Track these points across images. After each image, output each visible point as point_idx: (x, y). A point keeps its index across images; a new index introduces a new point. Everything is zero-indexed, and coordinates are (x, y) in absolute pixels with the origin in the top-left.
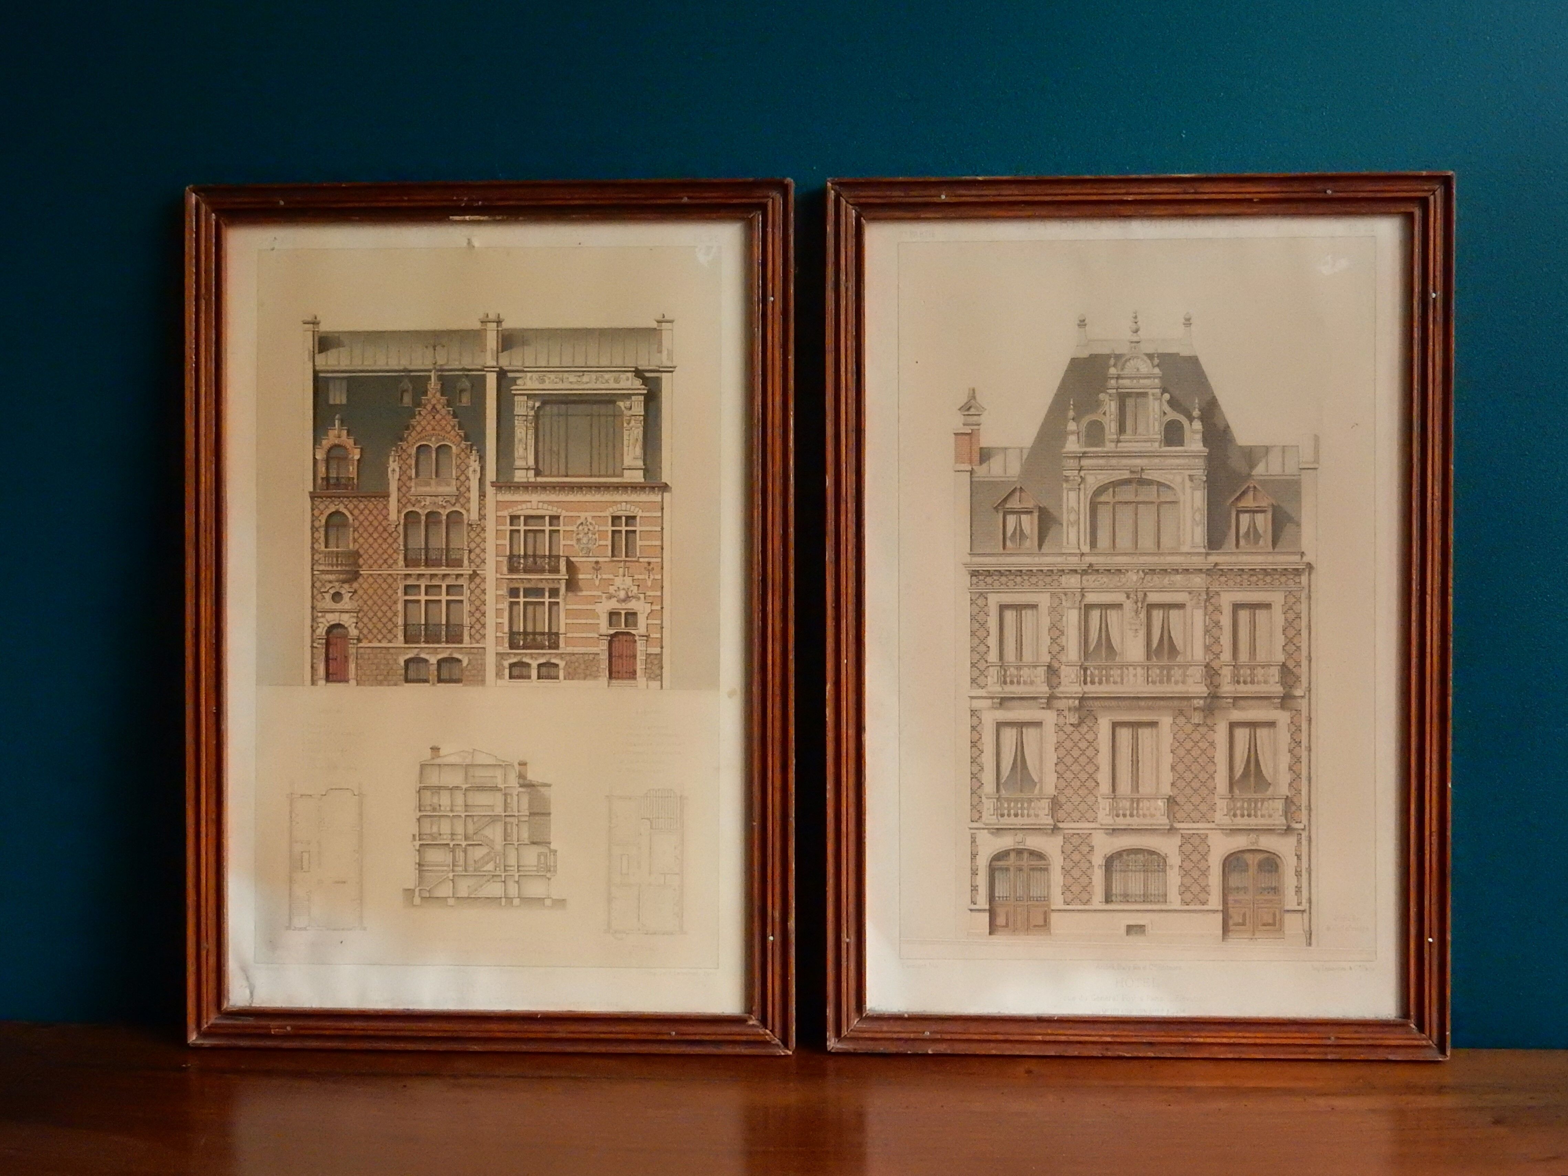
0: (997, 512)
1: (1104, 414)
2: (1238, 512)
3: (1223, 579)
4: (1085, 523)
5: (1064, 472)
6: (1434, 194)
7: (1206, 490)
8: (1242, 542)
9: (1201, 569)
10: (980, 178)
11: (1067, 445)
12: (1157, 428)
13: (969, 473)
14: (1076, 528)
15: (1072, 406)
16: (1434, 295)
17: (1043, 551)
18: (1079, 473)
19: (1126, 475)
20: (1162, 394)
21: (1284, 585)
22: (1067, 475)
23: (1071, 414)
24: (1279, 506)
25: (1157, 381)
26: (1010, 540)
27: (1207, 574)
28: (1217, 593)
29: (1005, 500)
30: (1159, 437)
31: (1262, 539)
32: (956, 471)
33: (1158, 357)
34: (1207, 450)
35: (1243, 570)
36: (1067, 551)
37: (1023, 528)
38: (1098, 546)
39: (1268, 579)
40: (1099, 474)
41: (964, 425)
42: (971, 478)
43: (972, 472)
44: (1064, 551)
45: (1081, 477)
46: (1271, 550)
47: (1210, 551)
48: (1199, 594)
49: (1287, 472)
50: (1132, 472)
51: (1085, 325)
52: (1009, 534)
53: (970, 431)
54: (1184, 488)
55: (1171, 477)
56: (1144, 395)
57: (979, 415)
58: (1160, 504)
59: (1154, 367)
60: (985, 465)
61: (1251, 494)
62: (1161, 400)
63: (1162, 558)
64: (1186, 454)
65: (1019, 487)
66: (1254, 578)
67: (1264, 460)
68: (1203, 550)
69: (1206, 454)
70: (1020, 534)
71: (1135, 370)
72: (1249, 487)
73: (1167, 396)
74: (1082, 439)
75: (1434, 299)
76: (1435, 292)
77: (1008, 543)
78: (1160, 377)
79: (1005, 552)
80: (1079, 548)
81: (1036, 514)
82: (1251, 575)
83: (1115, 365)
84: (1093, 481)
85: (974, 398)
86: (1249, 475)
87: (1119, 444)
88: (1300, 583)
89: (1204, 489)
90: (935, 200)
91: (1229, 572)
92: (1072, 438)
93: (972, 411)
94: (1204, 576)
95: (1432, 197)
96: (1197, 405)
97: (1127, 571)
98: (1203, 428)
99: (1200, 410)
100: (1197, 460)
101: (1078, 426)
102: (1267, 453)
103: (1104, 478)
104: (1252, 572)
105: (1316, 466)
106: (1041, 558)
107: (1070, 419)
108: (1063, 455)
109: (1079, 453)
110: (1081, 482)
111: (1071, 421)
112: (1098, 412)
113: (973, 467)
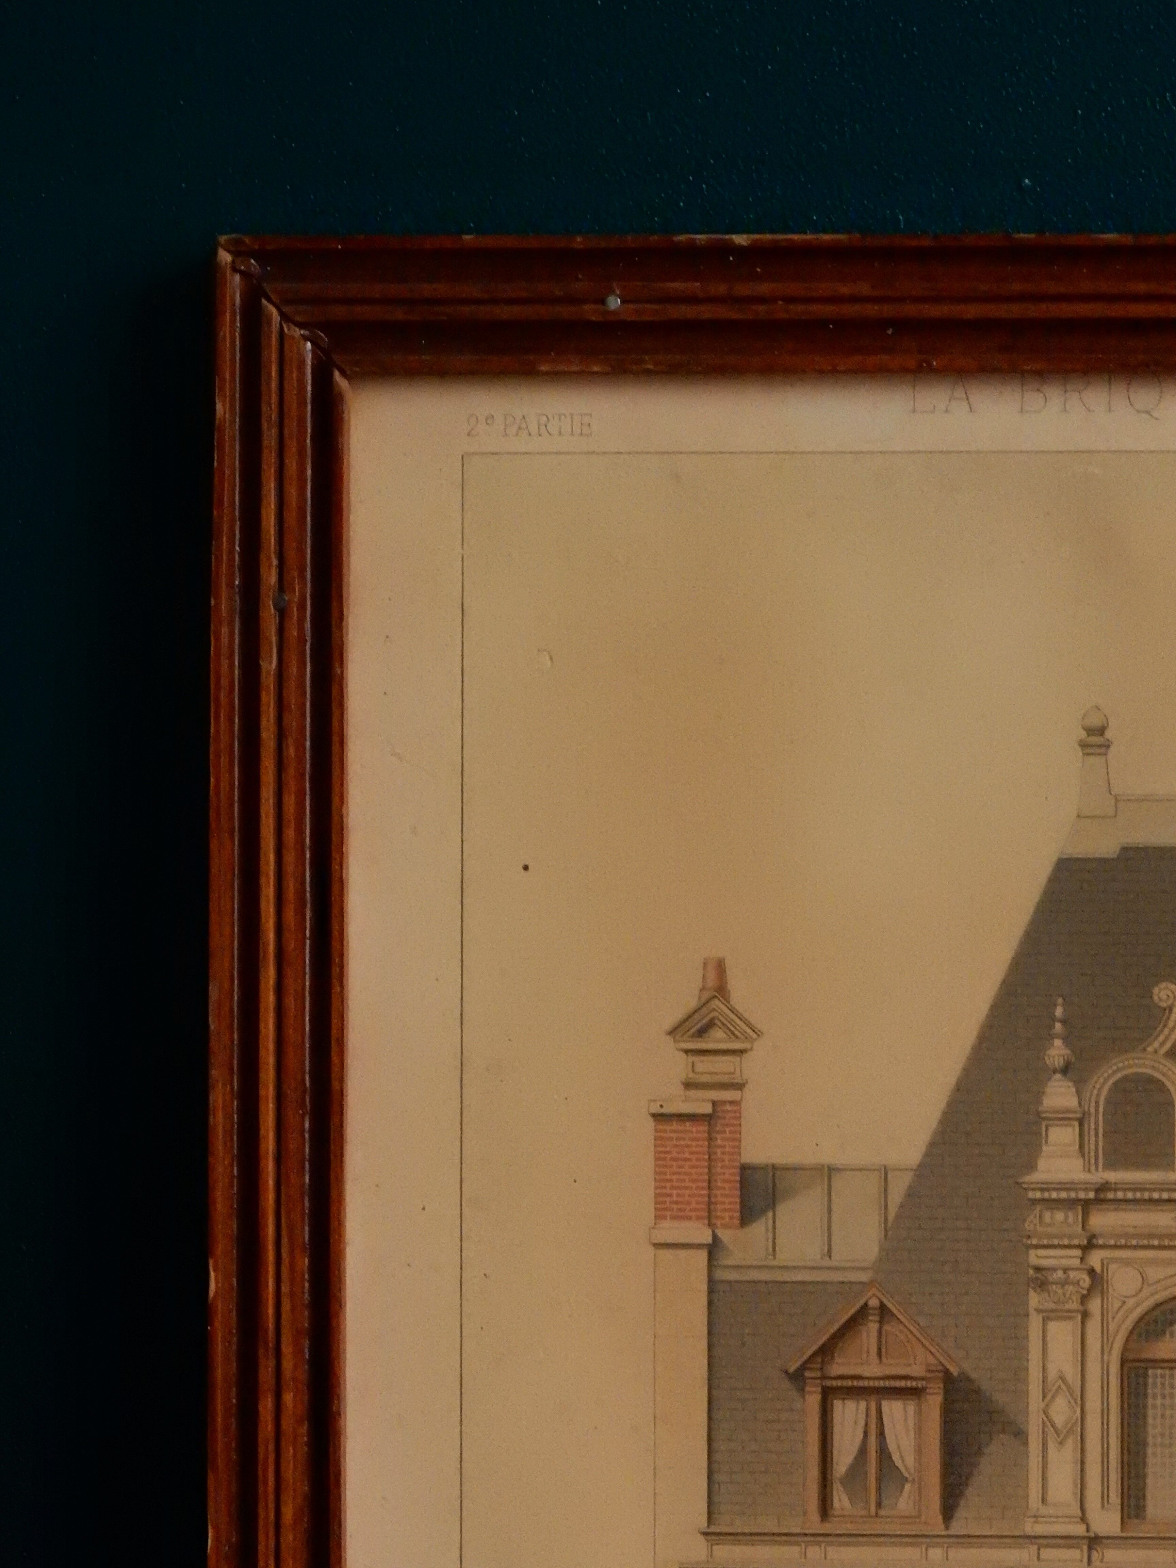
0: (802, 1390)
4: (1105, 1433)
5: (1032, 1253)
10: (741, 239)
11: (1042, 1163)
13: (703, 1255)
14: (1071, 1444)
15: (1058, 1026)
17: (957, 1527)
18: (1082, 1259)
22: (1044, 1263)
23: (1058, 1051)
26: (846, 1489)
29: (826, 1351)
32: (659, 1246)
36: (1040, 1529)
37: (892, 1446)
38: (1151, 1511)
40: (1156, 1263)
41: (689, 1085)
42: (711, 1266)
43: (714, 1249)
44: (1030, 1528)
45: (1091, 1272)
51: (1107, 746)
52: (841, 1466)
53: (707, 1109)
57: (742, 1052)
60: (759, 1229)
65: (874, 1303)
70: (881, 1466)
74: (1096, 1142)
77: (840, 1500)
79: (827, 1528)
80: (1083, 1519)
81: (934, 1401)
84: (1132, 1286)
85: (721, 990)
90: (589, 311)
92: (1062, 1136)
93: (717, 1039)
101: (1078, 1093)
106: (952, 1552)
107: (1055, 1071)
108: (1031, 1195)
109: (1086, 1190)
110: (1089, 1290)
111: (1058, 1076)
112: (1150, 1049)
113: (720, 1233)
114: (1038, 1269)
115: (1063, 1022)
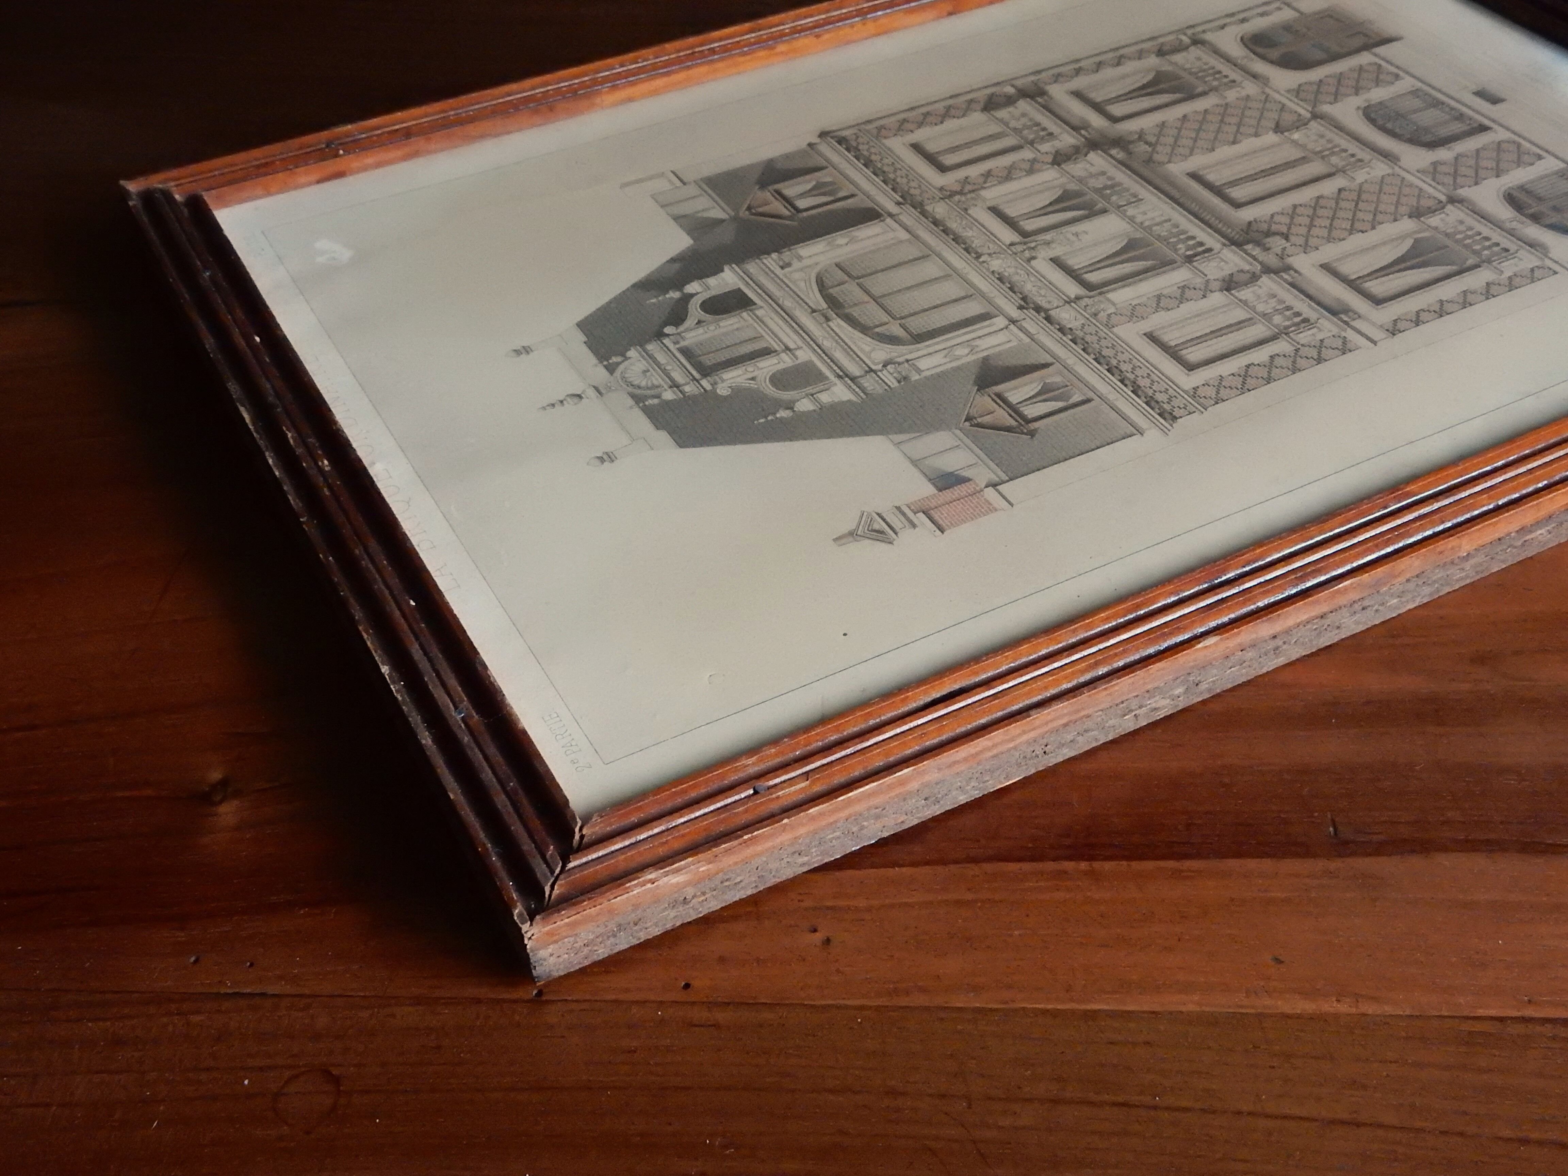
0: (1036, 430)
1: (753, 379)
3: (915, 191)
4: (958, 336)
5: (893, 386)
8: (844, 195)
9: (920, 212)
11: (844, 399)
12: (732, 321)
13: (1000, 488)
14: (976, 342)
15: (770, 418)
17: (1050, 361)
18: (881, 371)
19: (838, 324)
20: (668, 335)
21: (872, 144)
22: (895, 381)
23: (783, 414)
24: (758, 182)
25: (651, 348)
26: (1070, 398)
27: (922, 206)
28: (941, 189)
29: (1009, 429)
30: (744, 314)
31: (822, 181)
32: (1010, 503)
33: (606, 359)
34: (727, 267)
35: (884, 181)
36: (1024, 337)
37: (1033, 393)
38: (983, 312)
39: (876, 158)
40: (862, 350)
41: (914, 526)
42: (1004, 482)
43: (994, 485)
44: (1027, 341)
45: (885, 366)
46: (831, 169)
47: (884, 215)
48: (960, 202)
49: (699, 192)
50: (828, 319)
51: (606, 453)
52: (1060, 404)
53: (921, 515)
54: (809, 266)
55: (802, 284)
56: (685, 352)
57: (878, 514)
58: (856, 277)
60: (967, 474)
61: (761, 210)
62: (679, 333)
63: (939, 249)
64: (752, 283)
65: (967, 424)
66: (886, 168)
67: (699, 215)
68: (889, 221)
69: (735, 265)
70: (1046, 393)
71: (648, 374)
72: (753, 214)
73: (668, 330)
74: (818, 386)
77: (1076, 398)
78: (641, 346)
79: (1094, 397)
80: (1007, 328)
81: (997, 388)
82: (884, 172)
83: (658, 396)
84: (880, 353)
86: (735, 219)
87: (792, 346)
88: (854, 134)
89: (791, 250)
91: (900, 190)
92: (825, 398)
93: (879, 524)
94: (927, 208)
96: (662, 297)
97: (993, 272)
98: (692, 281)
99: (666, 293)
100: (752, 270)
101: (799, 400)
102: (686, 217)
103: (863, 344)
104: (880, 173)
105: (668, 173)
106: (1063, 357)
107: (794, 411)
108: (864, 397)
109: (846, 382)
110: (894, 363)
111: (795, 409)
112: (756, 386)
113: (983, 486)
114: (899, 382)
115: (766, 417)
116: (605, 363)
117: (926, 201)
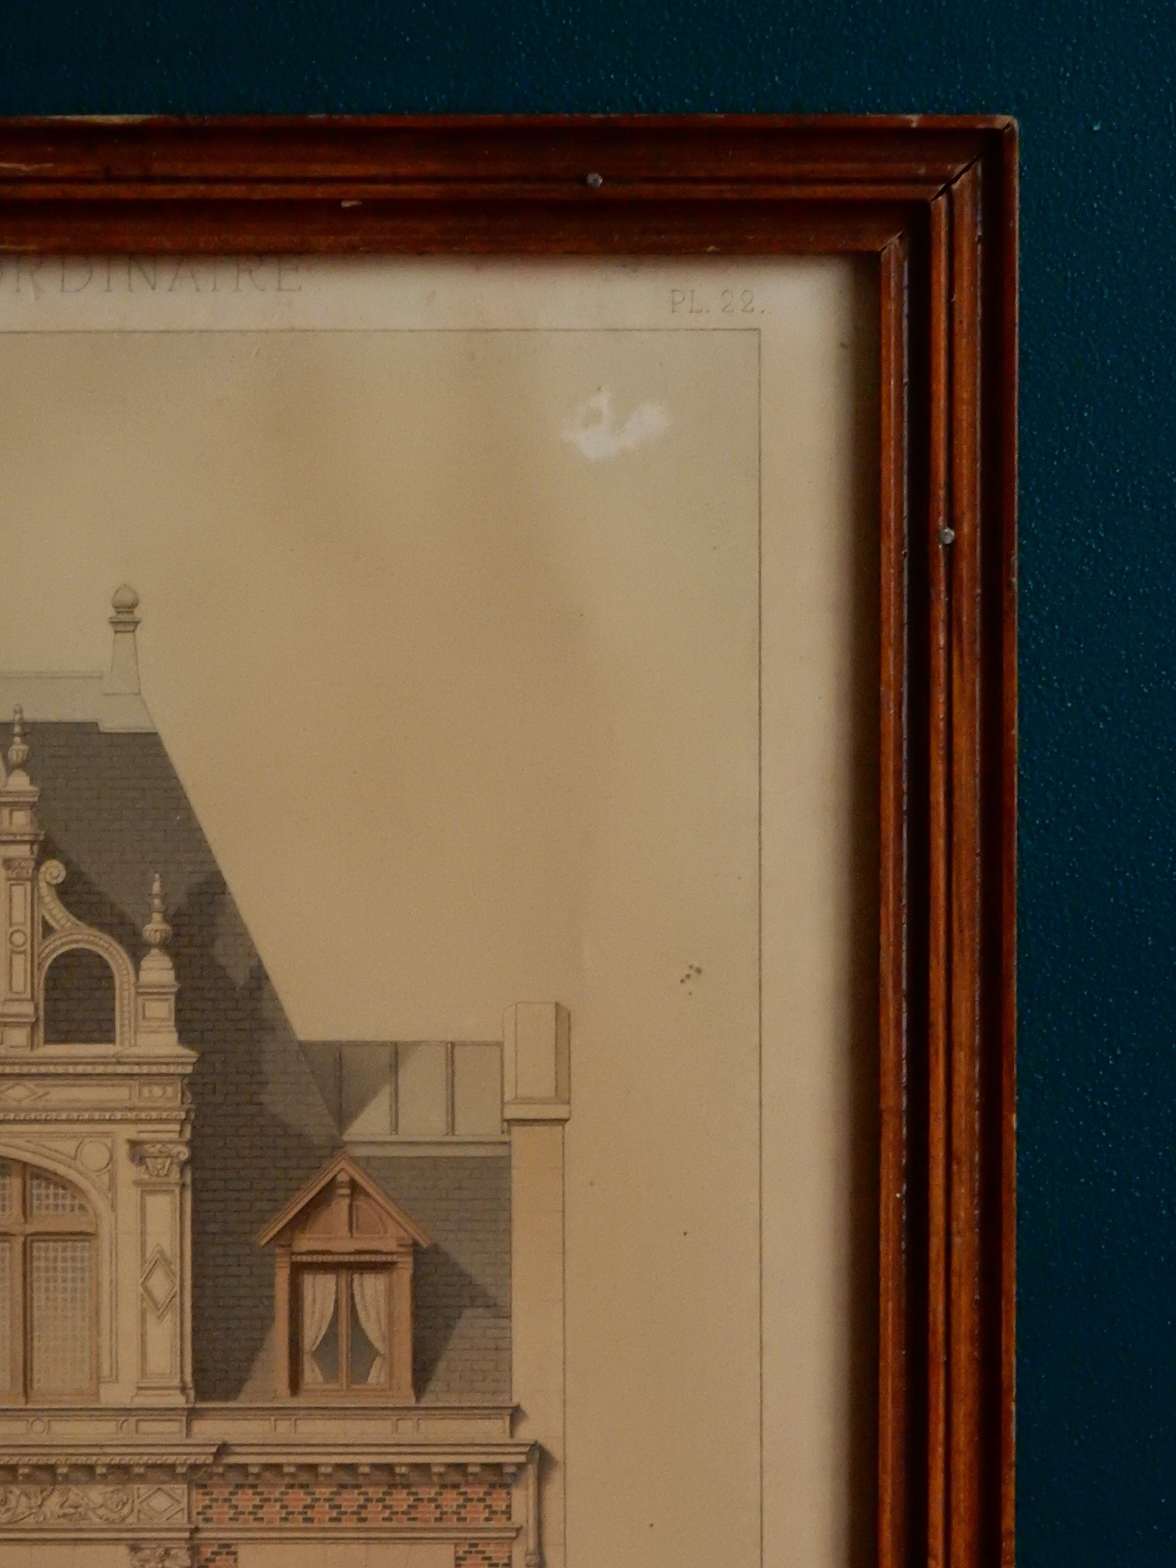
2: (298, 1270)
3: (246, 1499)
6: (947, 190)
7: (188, 1195)
8: (312, 1373)
9: (173, 1466)
12: (20, 983)
16: (949, 535)
20: (39, 863)
21: (455, 1523)
24: (435, 1249)
25: (21, 819)
27: (190, 1483)
28: (227, 1548)
30: (28, 1008)
31: (378, 1362)
33: (23, 735)
34: (190, 1054)
35: (312, 1468)
39: (401, 1499)
46: (412, 1402)
47: (200, 1405)
48: (167, 1552)
49: (463, 1131)
54: (112, 1186)
55: (68, 1147)
58: (29, 1241)
59: (10, 769)
61: (340, 1207)
62: (34, 880)
63: (38, 1426)
64: (120, 1069)
66: (350, 1499)
67: (386, 1091)
68: (178, 1400)
69: (189, 1069)
72: (332, 1185)
73: (54, 870)
75: (952, 549)
76: (952, 522)
78: (32, 805)
82: (343, 1486)
86: (336, 1147)
88: (508, 1513)
89: (183, 1186)
91: (268, 1475)
94: (180, 1489)
95: (942, 200)
96: (157, 902)
98: (178, 978)
99: (166, 919)
100: (157, 1091)
102: (395, 1067)
104: (345, 1478)
105: (560, 1112)
116: (17, 729)
117: (200, 1500)
